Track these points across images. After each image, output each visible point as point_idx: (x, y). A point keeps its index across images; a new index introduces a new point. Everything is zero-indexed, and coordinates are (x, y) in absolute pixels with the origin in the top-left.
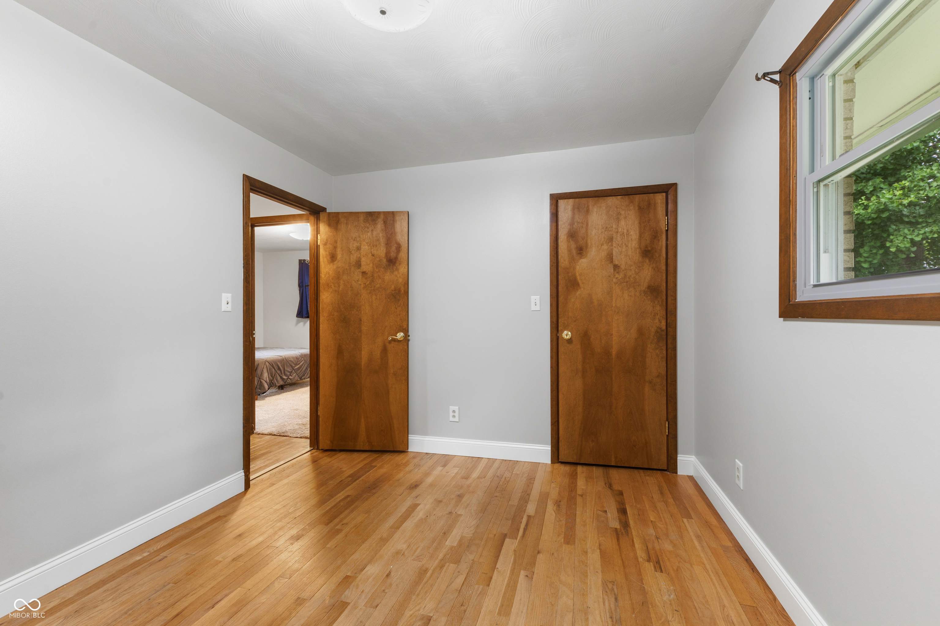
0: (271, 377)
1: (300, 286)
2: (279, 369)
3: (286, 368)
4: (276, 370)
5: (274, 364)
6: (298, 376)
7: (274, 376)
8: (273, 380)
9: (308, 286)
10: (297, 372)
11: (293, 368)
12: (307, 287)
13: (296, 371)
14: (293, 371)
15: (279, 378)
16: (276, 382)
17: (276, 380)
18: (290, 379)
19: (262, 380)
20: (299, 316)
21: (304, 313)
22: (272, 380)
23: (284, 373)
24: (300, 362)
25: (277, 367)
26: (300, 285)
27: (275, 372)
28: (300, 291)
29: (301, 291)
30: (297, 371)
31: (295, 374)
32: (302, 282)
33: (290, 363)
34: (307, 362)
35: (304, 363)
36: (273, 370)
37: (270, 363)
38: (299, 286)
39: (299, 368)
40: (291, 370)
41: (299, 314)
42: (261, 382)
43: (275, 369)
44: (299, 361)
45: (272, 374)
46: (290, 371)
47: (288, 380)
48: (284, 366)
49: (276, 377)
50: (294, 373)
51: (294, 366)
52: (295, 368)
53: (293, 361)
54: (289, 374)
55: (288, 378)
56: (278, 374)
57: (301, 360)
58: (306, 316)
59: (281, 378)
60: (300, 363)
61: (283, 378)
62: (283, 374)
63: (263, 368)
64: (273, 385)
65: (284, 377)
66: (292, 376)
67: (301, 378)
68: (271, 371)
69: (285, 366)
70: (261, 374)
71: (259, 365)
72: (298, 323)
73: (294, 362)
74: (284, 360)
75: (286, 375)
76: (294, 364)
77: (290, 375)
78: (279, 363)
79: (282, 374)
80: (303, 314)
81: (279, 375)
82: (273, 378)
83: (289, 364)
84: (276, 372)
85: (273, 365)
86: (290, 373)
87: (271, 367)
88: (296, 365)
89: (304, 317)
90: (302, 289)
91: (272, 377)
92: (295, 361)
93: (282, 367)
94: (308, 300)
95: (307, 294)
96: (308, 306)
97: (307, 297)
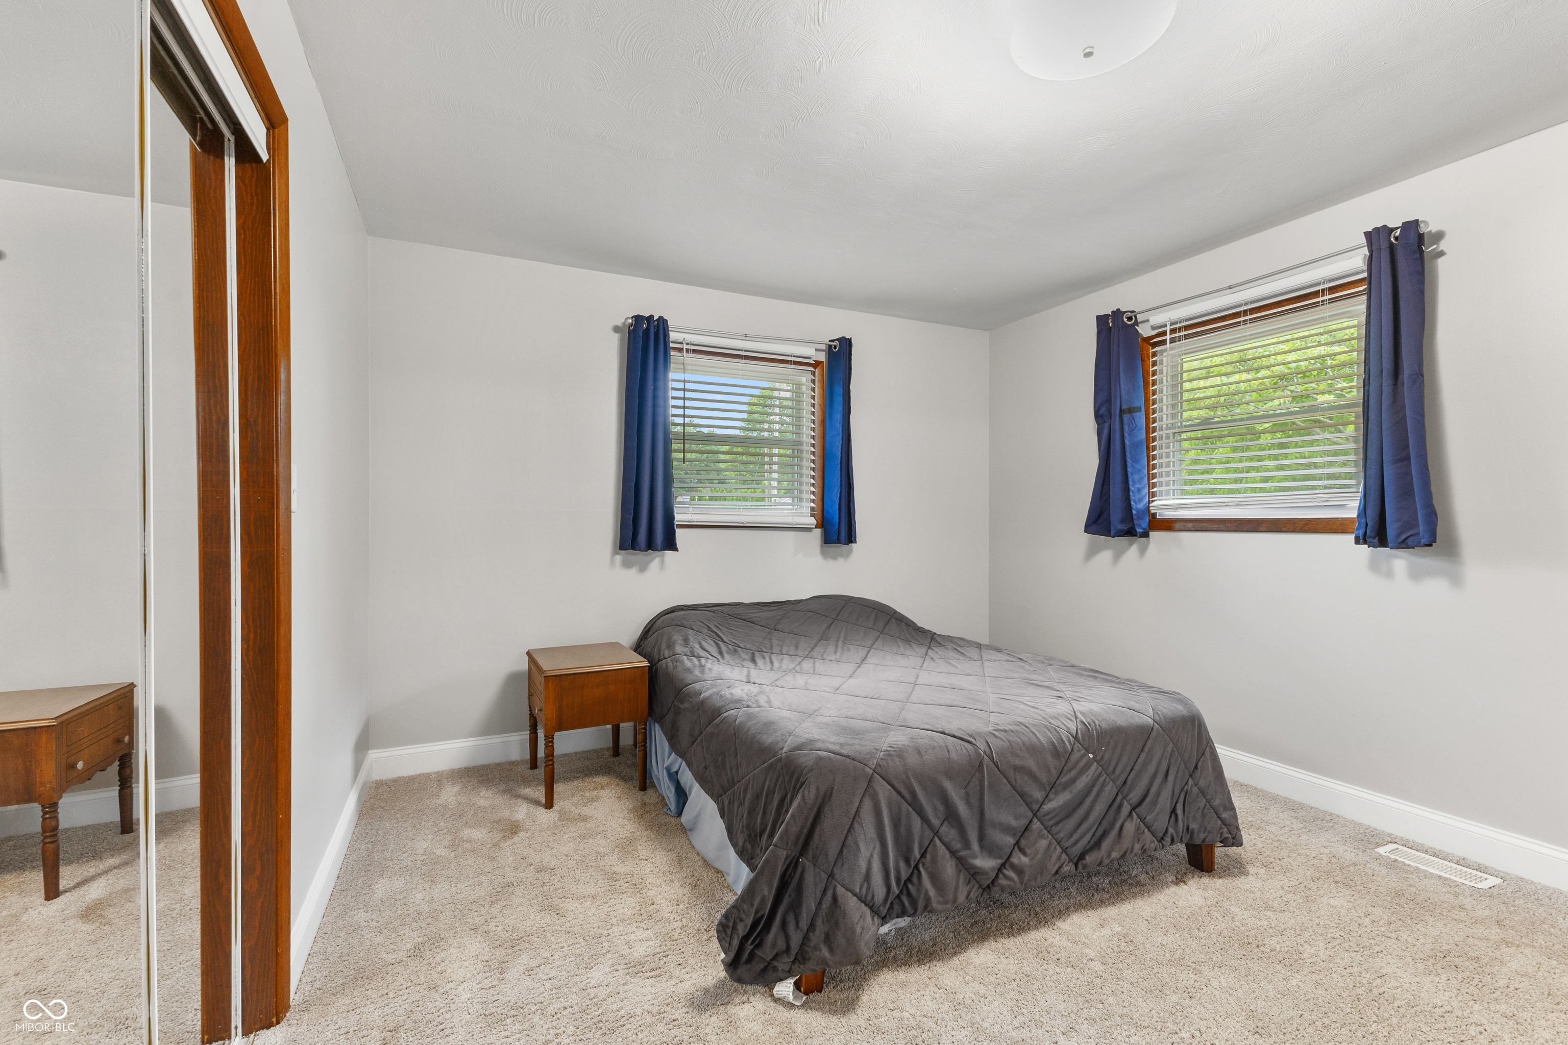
0: (902, 865)
1: (1102, 416)
2: (951, 816)
3: (991, 813)
4: (936, 822)
5: (925, 788)
6: (1065, 850)
7: (923, 855)
8: (915, 880)
9: (1131, 410)
10: (1055, 829)
11: (1036, 807)
12: (1126, 417)
13: (1052, 823)
14: (1036, 825)
15: (949, 868)
16: (932, 893)
17: (935, 879)
18: (1019, 871)
19: (840, 890)
20: (1094, 527)
21: (1116, 515)
22: (909, 880)
23: (981, 838)
24: (1073, 773)
25: (941, 808)
26: (1101, 412)
27: (929, 833)
28: (1099, 433)
29: (1106, 432)
30: (1057, 824)
31: (1043, 843)
32: (1109, 401)
33: (1021, 781)
34: (1117, 772)
35: (1099, 776)
36: (917, 822)
37: (897, 785)
38: (1098, 416)
39: (1068, 811)
40: (1024, 822)
41: (1095, 522)
42: (835, 898)
43: (925, 820)
44: (1070, 770)
45: (910, 849)
46: (1014, 823)
47: (1006, 877)
48: (981, 799)
49: (934, 860)
50: (1042, 837)
51: (1038, 795)
52: (1048, 806)
53: (1035, 768)
54: (1011, 840)
55: (1003, 865)
56: (947, 846)
57: (1082, 764)
58: (1120, 527)
59: (962, 864)
60: (1073, 781)
61: (975, 867)
62: (976, 846)
63: (858, 812)
64: (915, 911)
65: (985, 863)
66: (1025, 854)
67: (1082, 857)
68: (903, 831)
69: (986, 798)
70: (841, 852)
71: (834, 795)
72: (1092, 552)
73: (1043, 777)
74: (981, 764)
75: (989, 848)
76: (1041, 785)
77: (1017, 843)
78: (949, 786)
79: (967, 845)
80: (1110, 523)
81: (953, 853)
82: (916, 867)
83: (1014, 788)
84: (936, 833)
85: (914, 795)
86: (1014, 835)
87: (905, 806)
88: (1052, 788)
89: (1112, 533)
90: (1107, 425)
91: (907, 861)
92: (1049, 771)
93: (968, 803)
94: (1129, 464)
95: (1127, 442)
96: (1132, 488)
97: (1128, 454)
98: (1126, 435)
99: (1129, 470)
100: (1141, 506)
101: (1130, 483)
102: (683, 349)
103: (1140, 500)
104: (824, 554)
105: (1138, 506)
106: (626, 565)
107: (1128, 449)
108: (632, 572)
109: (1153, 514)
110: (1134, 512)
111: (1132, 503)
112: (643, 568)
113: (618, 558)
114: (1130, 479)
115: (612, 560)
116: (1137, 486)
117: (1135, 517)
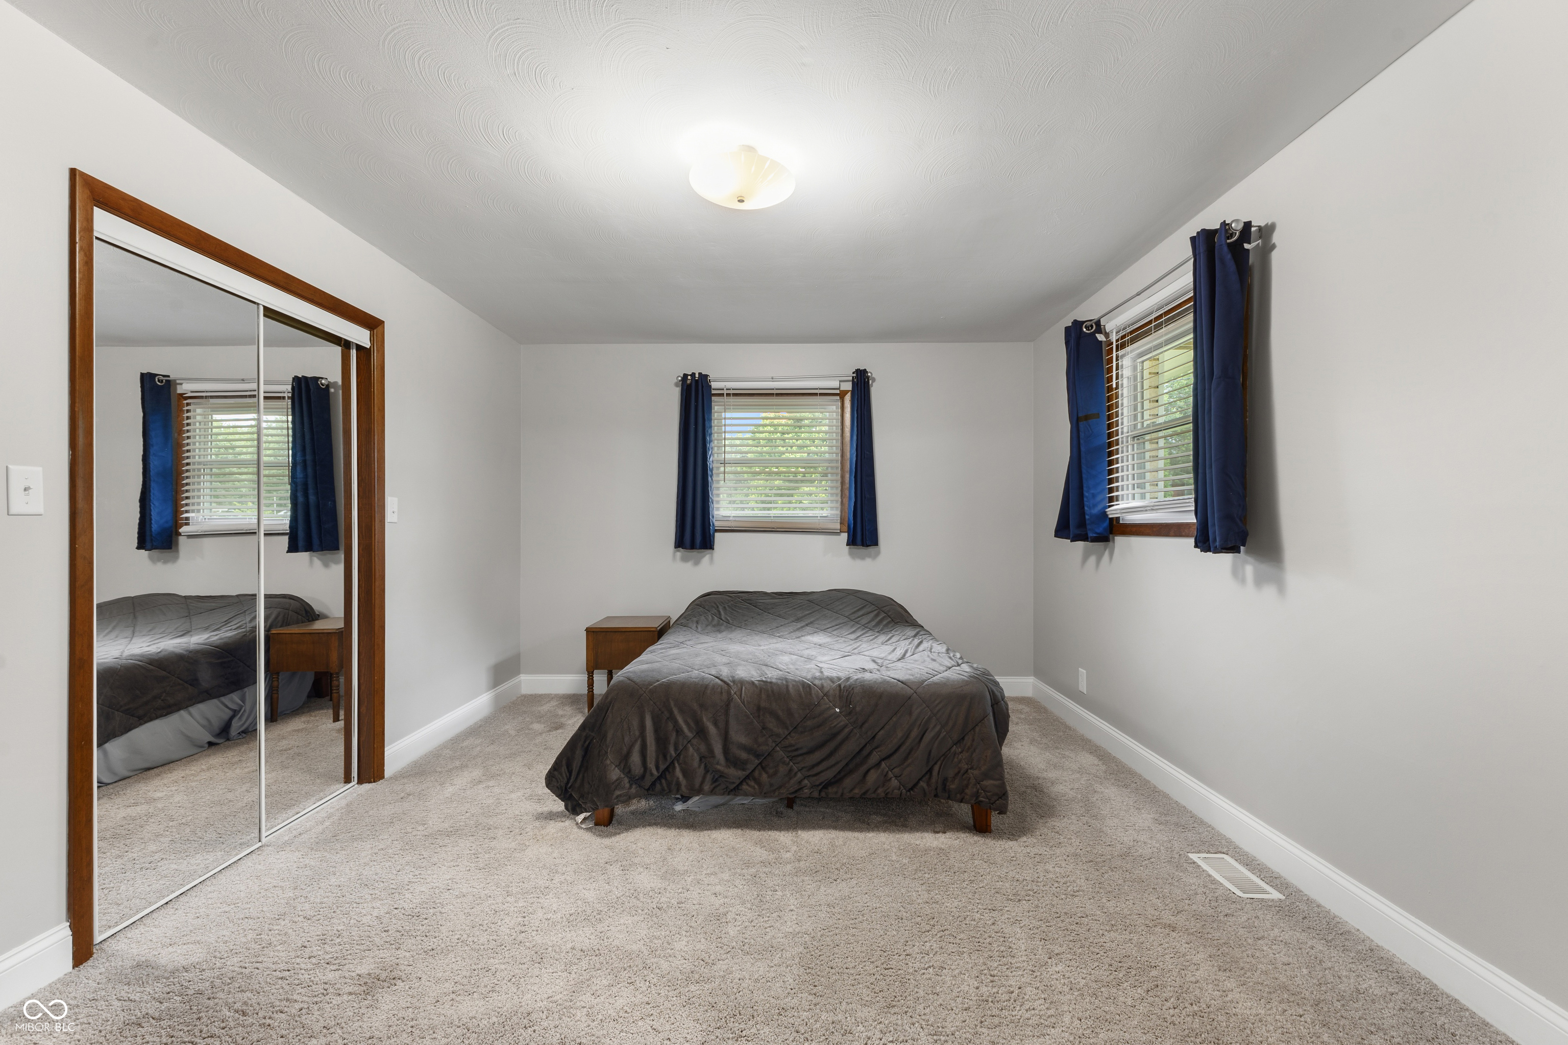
9: (1087, 417)
10: (797, 760)
12: (1082, 425)
14: (779, 753)
20: (1061, 532)
21: (1073, 520)
30: (799, 756)
34: (866, 728)
39: (813, 748)
40: (767, 749)
50: (784, 763)
53: (780, 713)
58: (1077, 532)
73: (787, 720)
76: (784, 725)
80: (1070, 528)
89: (1071, 538)
94: (1084, 471)
95: (1083, 449)
96: (1086, 494)
97: (1083, 461)
98: (1082, 441)
99: (1084, 476)
100: (1095, 511)
101: (1085, 489)
102: (723, 394)
103: (1095, 506)
104: (851, 554)
105: (1091, 511)
106: (684, 559)
107: (1083, 454)
108: (689, 565)
109: (1112, 519)
110: (1087, 517)
111: (1086, 508)
112: (697, 563)
113: (679, 554)
114: (1085, 485)
115: (674, 556)
116: (1092, 492)
117: (1087, 522)
